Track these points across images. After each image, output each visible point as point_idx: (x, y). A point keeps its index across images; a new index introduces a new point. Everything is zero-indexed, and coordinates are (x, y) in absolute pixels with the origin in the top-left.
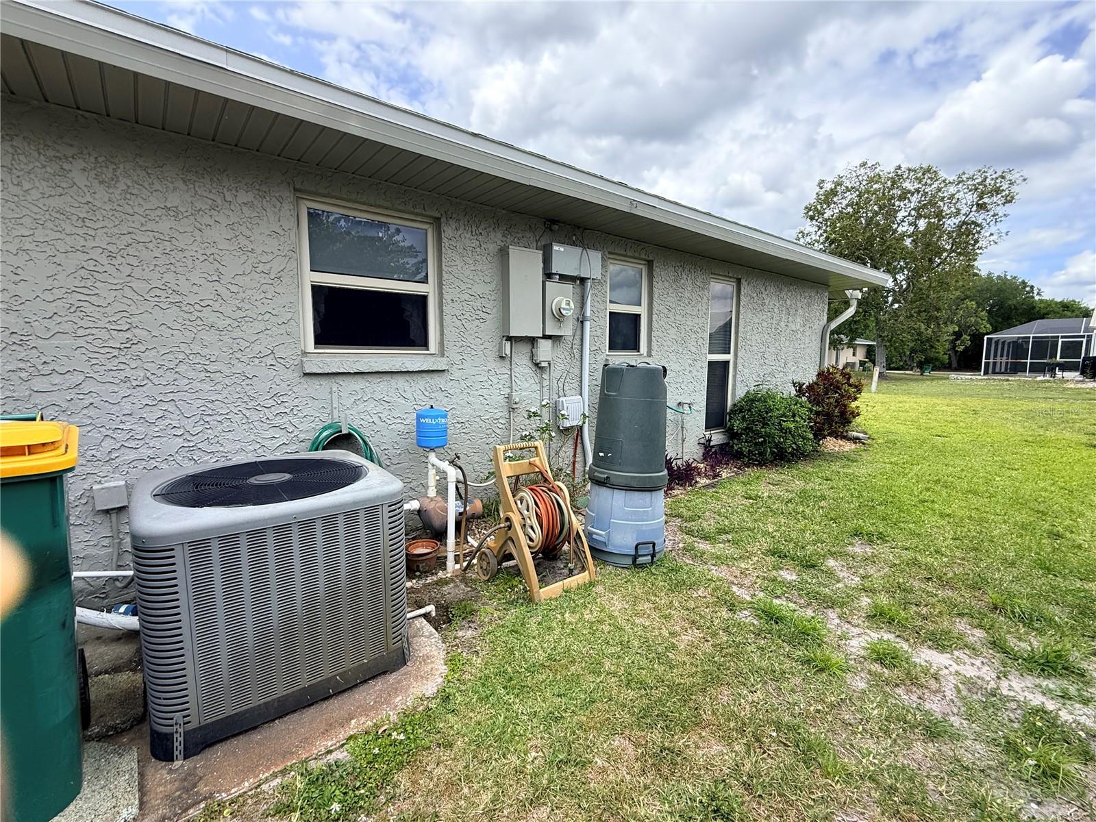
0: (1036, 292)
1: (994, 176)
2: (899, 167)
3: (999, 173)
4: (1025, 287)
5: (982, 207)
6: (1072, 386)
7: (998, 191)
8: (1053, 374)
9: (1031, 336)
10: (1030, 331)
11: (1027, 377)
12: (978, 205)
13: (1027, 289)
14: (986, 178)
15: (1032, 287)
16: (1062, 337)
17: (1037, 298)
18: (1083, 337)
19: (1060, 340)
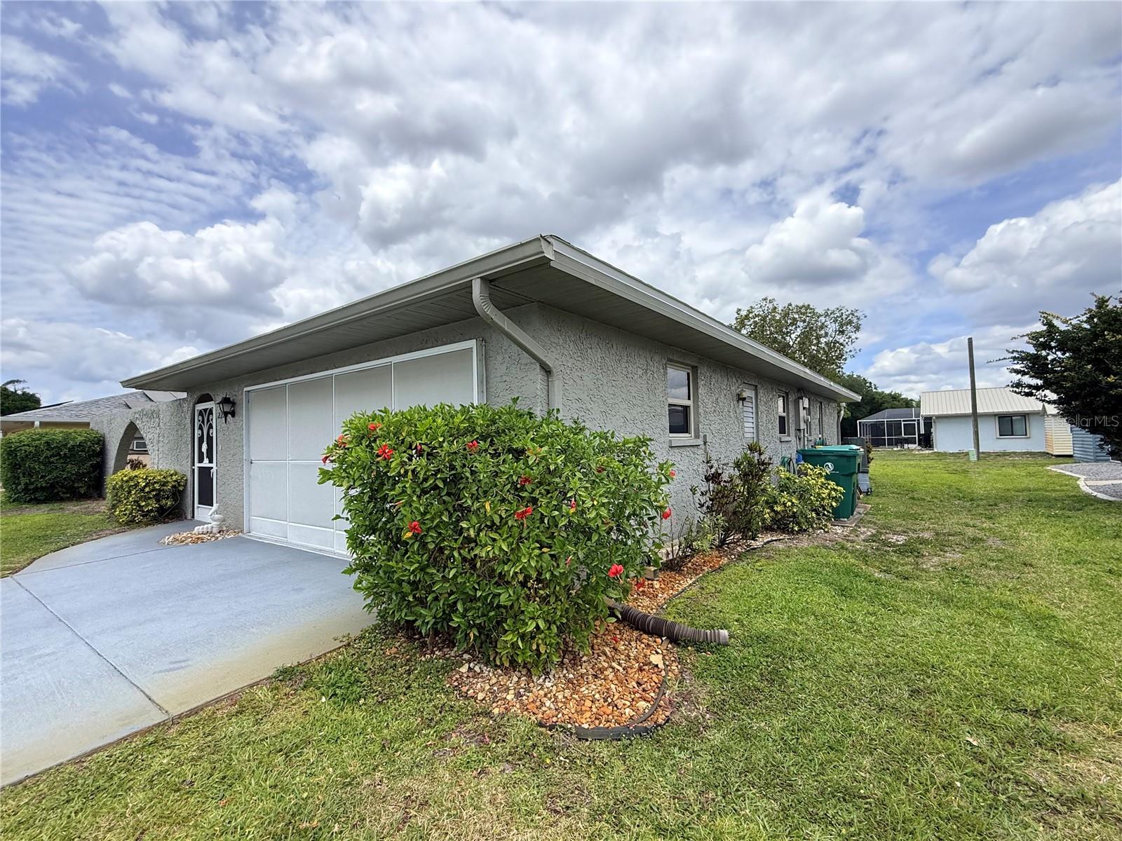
0: (873, 387)
1: (847, 313)
2: (790, 305)
3: (850, 312)
4: (865, 384)
5: (842, 332)
6: (917, 453)
7: (850, 322)
8: (902, 446)
9: (885, 420)
10: (883, 417)
11: (887, 448)
12: (840, 331)
13: (868, 385)
14: (842, 314)
15: (871, 383)
16: (904, 421)
17: (874, 390)
18: (915, 420)
19: (903, 423)
